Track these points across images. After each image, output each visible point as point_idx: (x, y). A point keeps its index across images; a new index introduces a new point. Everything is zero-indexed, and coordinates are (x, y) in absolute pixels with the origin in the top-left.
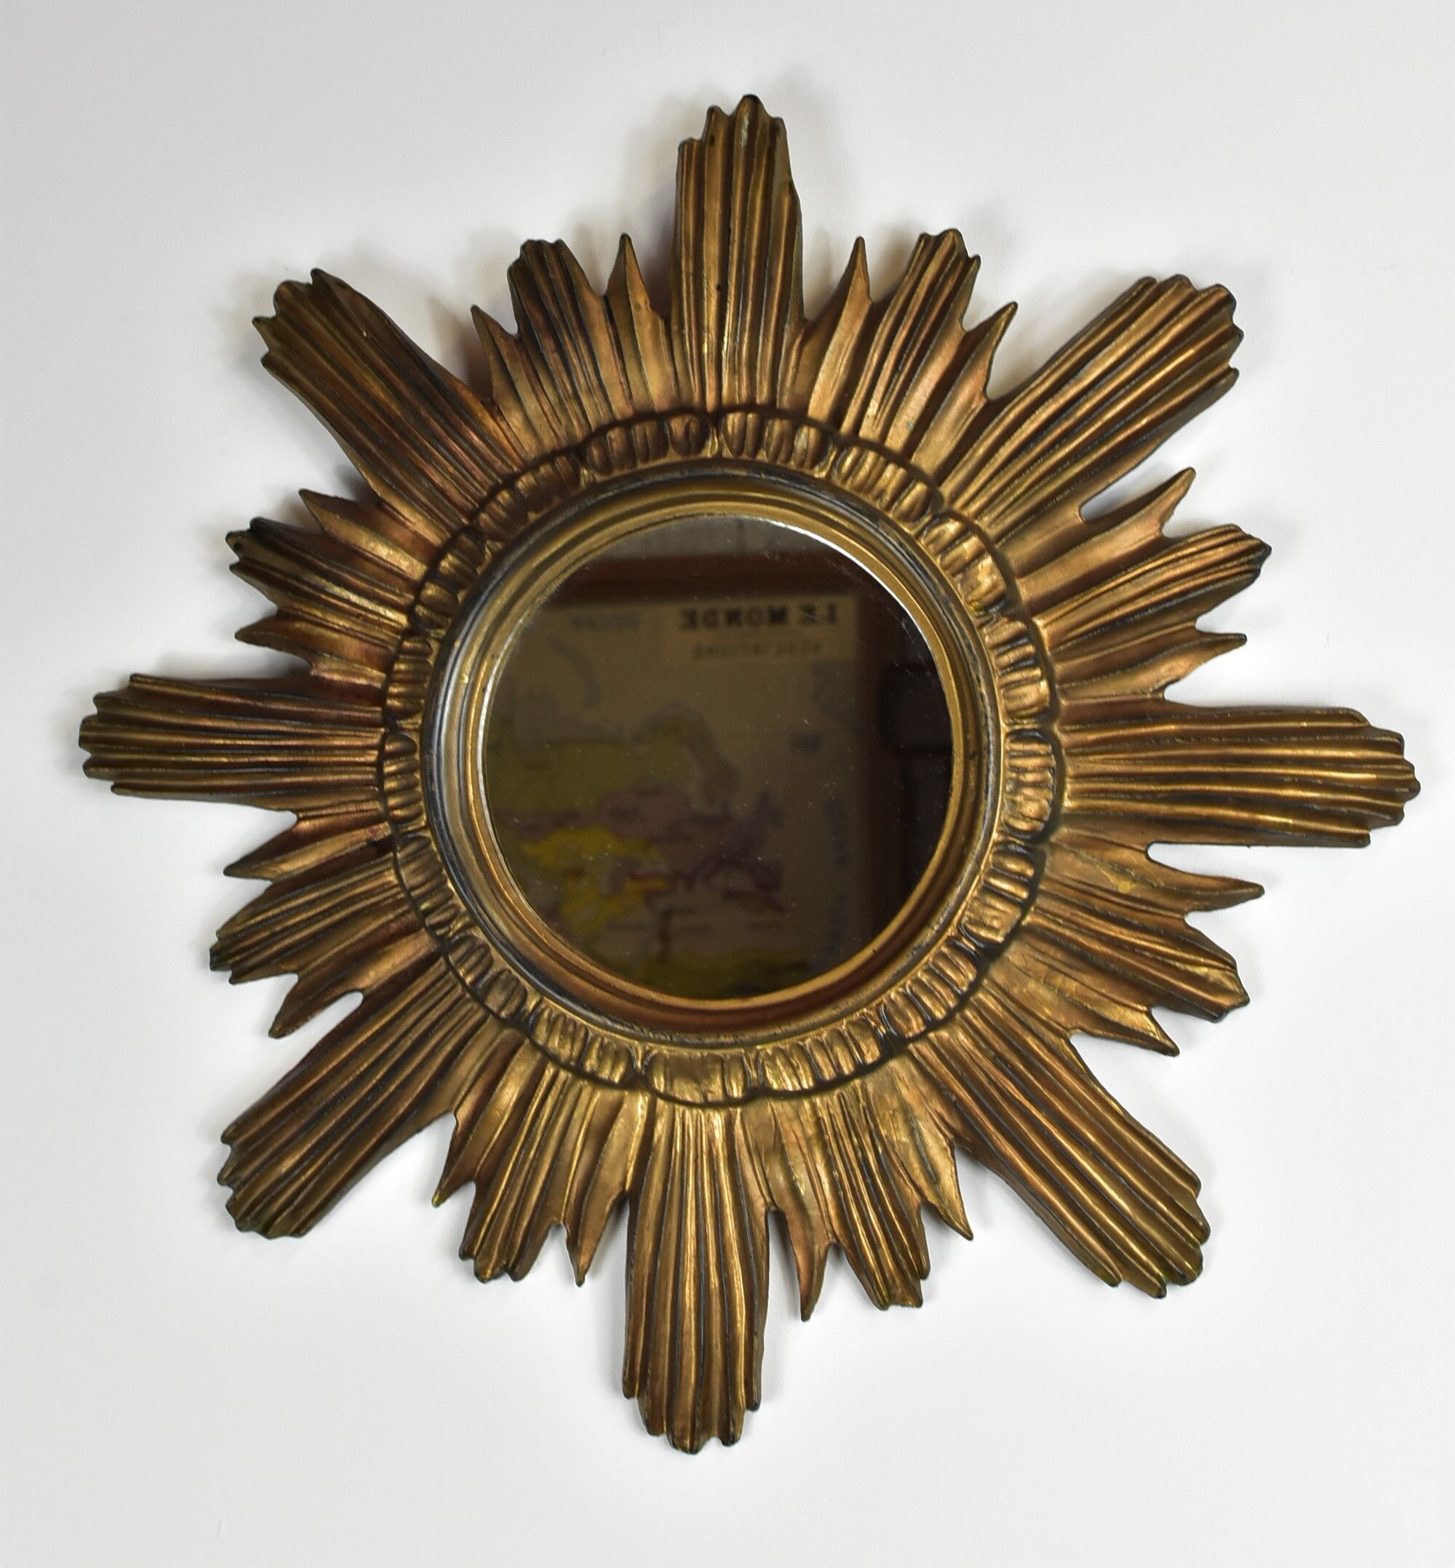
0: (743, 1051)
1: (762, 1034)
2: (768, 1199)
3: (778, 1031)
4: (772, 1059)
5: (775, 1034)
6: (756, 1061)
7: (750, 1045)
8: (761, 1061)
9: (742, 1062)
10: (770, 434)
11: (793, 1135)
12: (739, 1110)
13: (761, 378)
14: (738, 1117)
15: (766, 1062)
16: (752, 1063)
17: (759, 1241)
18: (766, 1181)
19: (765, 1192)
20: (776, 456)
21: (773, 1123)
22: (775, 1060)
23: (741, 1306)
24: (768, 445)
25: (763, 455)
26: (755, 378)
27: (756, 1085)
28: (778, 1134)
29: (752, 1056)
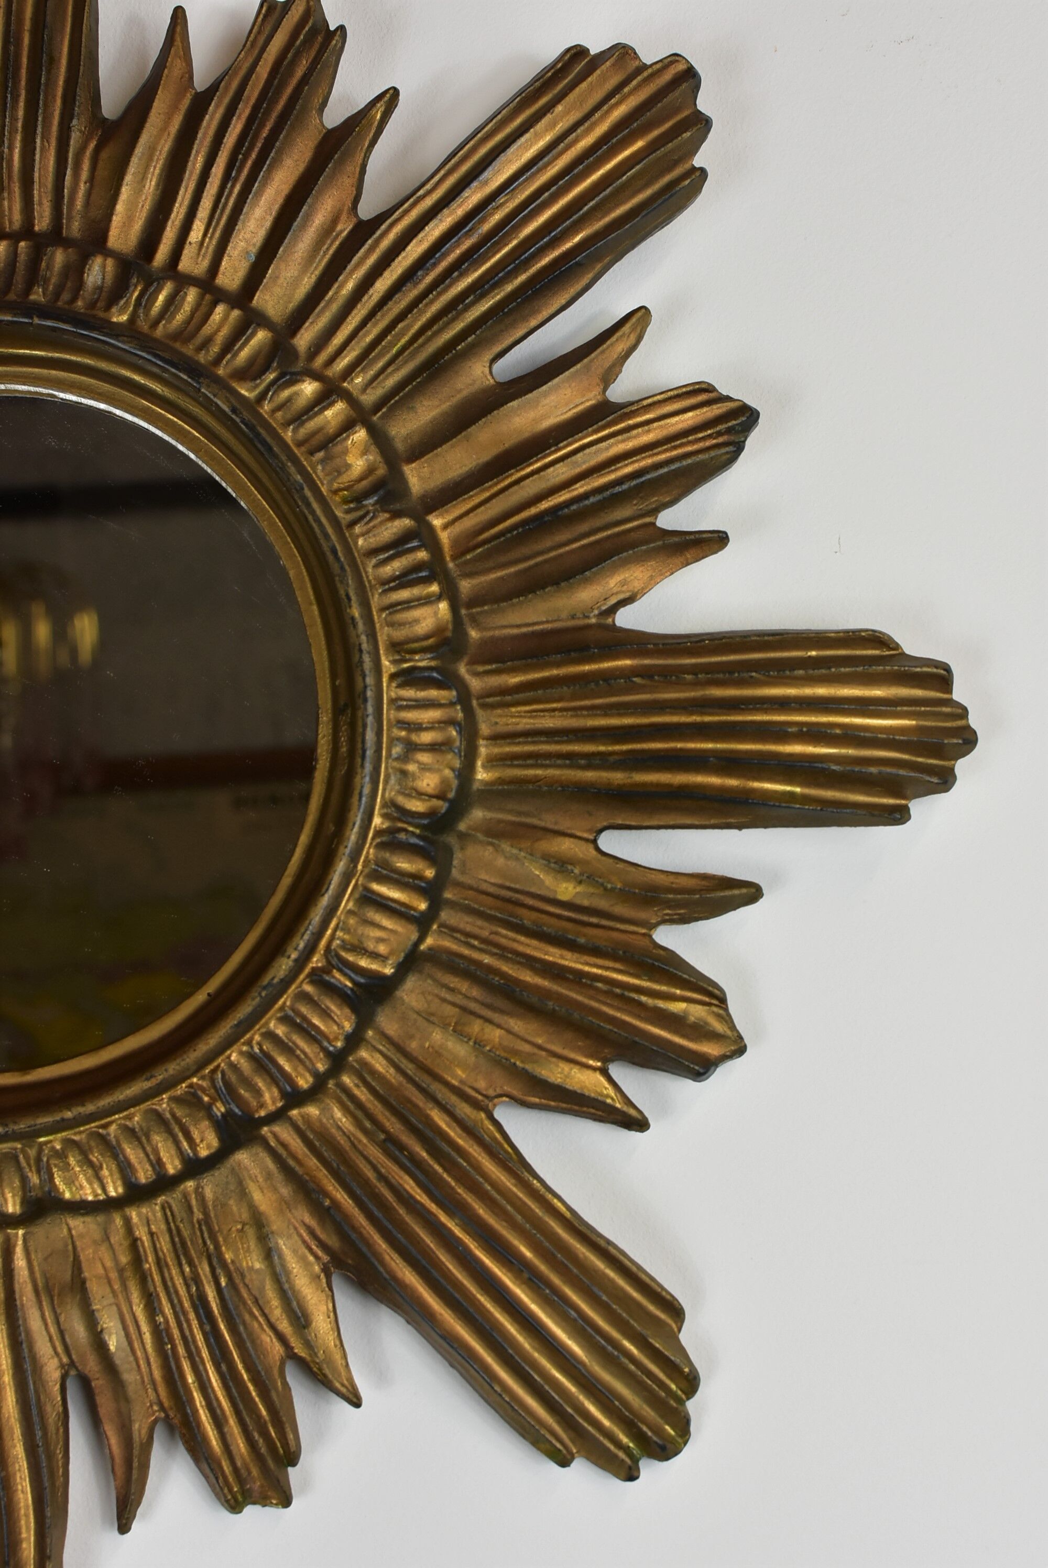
0: (19, 1146)
1: (45, 1120)
2: (65, 1360)
3: (69, 1114)
4: (61, 1155)
5: (63, 1120)
6: (38, 1159)
7: (30, 1136)
8: (45, 1159)
9: (18, 1162)
10: (48, 267)
11: (100, 1266)
12: (21, 1232)
13: (40, 196)
14: (20, 1242)
15: (52, 1162)
16: (32, 1162)
17: (51, 1420)
18: (61, 1333)
19: (60, 1349)
20: (57, 294)
21: (70, 1247)
22: (66, 1157)
23: (27, 1515)
24: (46, 281)
25: (37, 293)
26: (32, 196)
27: (40, 1194)
28: (77, 1266)
29: (32, 1153)
